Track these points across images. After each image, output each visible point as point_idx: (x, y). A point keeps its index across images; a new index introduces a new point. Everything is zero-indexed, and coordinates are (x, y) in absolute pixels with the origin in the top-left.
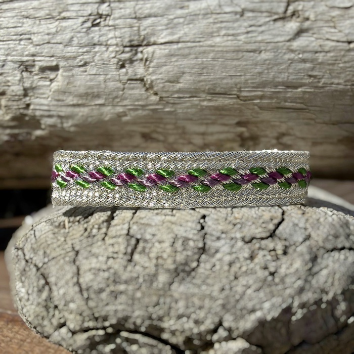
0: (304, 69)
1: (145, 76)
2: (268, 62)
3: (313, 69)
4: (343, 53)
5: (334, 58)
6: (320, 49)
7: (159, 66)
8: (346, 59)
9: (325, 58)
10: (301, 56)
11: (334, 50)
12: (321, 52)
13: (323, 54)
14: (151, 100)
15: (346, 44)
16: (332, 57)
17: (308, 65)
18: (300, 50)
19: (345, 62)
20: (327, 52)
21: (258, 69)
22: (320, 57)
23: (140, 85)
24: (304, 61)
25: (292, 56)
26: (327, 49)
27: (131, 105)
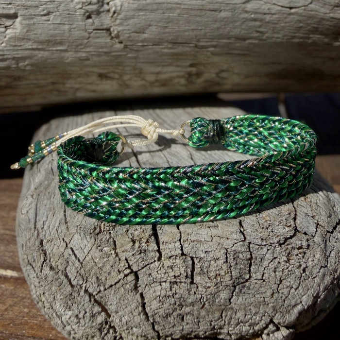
0: (254, 26)
1: (111, 27)
2: (226, 20)
3: (260, 26)
4: (285, 16)
5: (278, 19)
6: (268, 12)
7: (127, 19)
8: (287, 20)
9: (271, 19)
10: (253, 16)
11: (279, 13)
12: (268, 14)
13: (270, 16)
14: (115, 48)
15: (288, 9)
16: (277, 18)
17: (257, 23)
18: (253, 12)
19: (286, 23)
20: (273, 14)
21: (217, 25)
22: (268, 18)
23: (105, 35)
24: (255, 20)
25: (246, 15)
26: (273, 11)
27: (95, 52)
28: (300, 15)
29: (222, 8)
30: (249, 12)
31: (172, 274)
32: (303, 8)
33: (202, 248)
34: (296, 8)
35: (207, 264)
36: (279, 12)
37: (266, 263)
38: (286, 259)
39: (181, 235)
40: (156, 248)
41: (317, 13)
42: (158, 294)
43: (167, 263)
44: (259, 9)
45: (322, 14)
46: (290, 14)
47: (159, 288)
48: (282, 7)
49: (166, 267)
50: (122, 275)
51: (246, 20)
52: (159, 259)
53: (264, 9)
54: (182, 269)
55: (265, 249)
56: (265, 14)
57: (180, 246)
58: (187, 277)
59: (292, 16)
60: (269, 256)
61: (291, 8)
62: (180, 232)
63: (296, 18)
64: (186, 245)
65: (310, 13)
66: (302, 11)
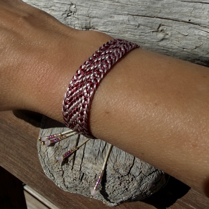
28: (189, 52)
29: (146, 42)
30: (160, 46)
31: (74, 176)
32: (191, 50)
33: (87, 171)
34: (186, 49)
35: (87, 177)
36: (177, 49)
37: (110, 183)
38: (119, 184)
39: (82, 163)
40: (72, 165)
41: (198, 54)
42: (69, 181)
43: (74, 172)
44: (166, 45)
45: (201, 55)
46: (183, 51)
47: (69, 179)
48: (179, 47)
49: (73, 173)
50: (59, 170)
51: (159, 49)
52: (72, 169)
53: (169, 46)
54: (78, 176)
55: (112, 178)
56: (169, 48)
57: (80, 167)
58: (79, 179)
59: (184, 52)
60: (112, 181)
61: (184, 49)
62: (82, 162)
63: (186, 53)
64: (82, 168)
65: (195, 53)
66: (190, 51)
